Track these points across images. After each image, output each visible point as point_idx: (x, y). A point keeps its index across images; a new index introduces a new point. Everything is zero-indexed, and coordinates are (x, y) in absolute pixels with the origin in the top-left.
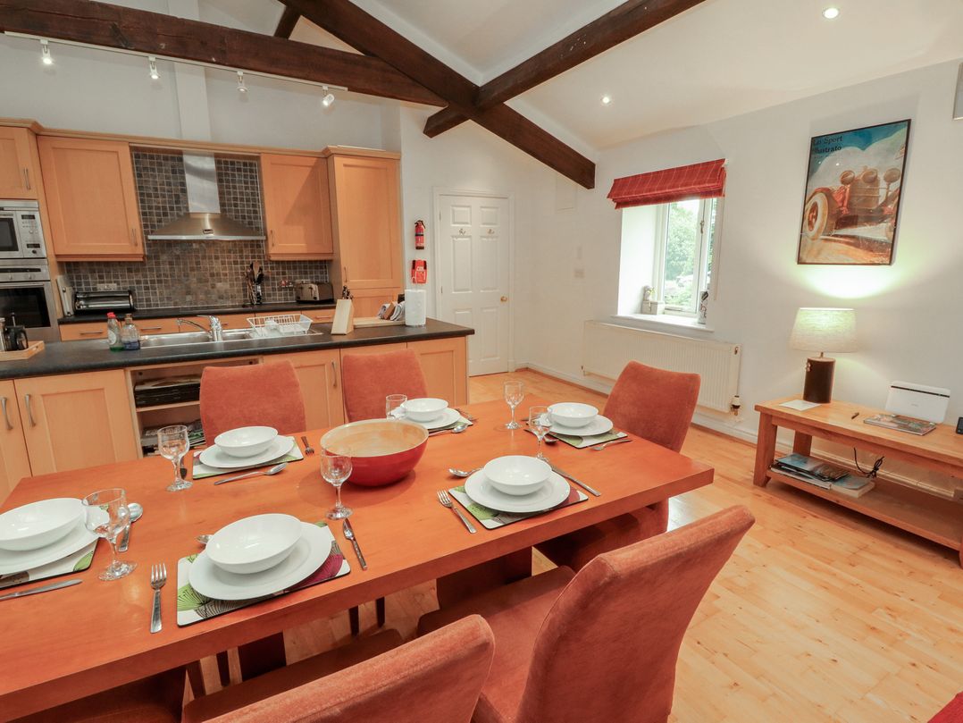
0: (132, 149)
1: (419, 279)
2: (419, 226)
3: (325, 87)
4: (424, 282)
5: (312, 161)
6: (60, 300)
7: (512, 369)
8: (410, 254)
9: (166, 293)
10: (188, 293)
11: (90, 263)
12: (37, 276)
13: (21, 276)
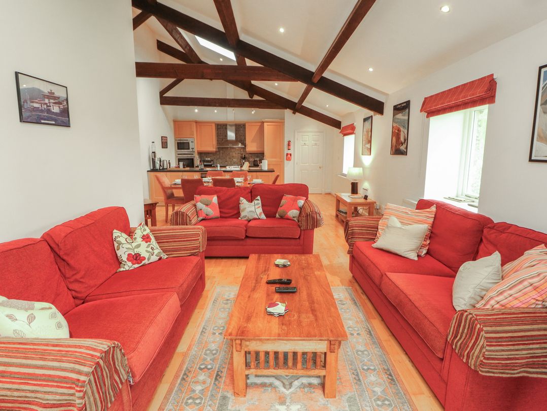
0: (215, 124)
1: (289, 159)
2: (289, 142)
3: (253, 109)
4: (290, 160)
5: (260, 124)
6: (197, 162)
7: (323, 193)
8: (286, 151)
9: (221, 161)
10: (226, 161)
11: (205, 153)
12: (192, 156)
13: (189, 156)
